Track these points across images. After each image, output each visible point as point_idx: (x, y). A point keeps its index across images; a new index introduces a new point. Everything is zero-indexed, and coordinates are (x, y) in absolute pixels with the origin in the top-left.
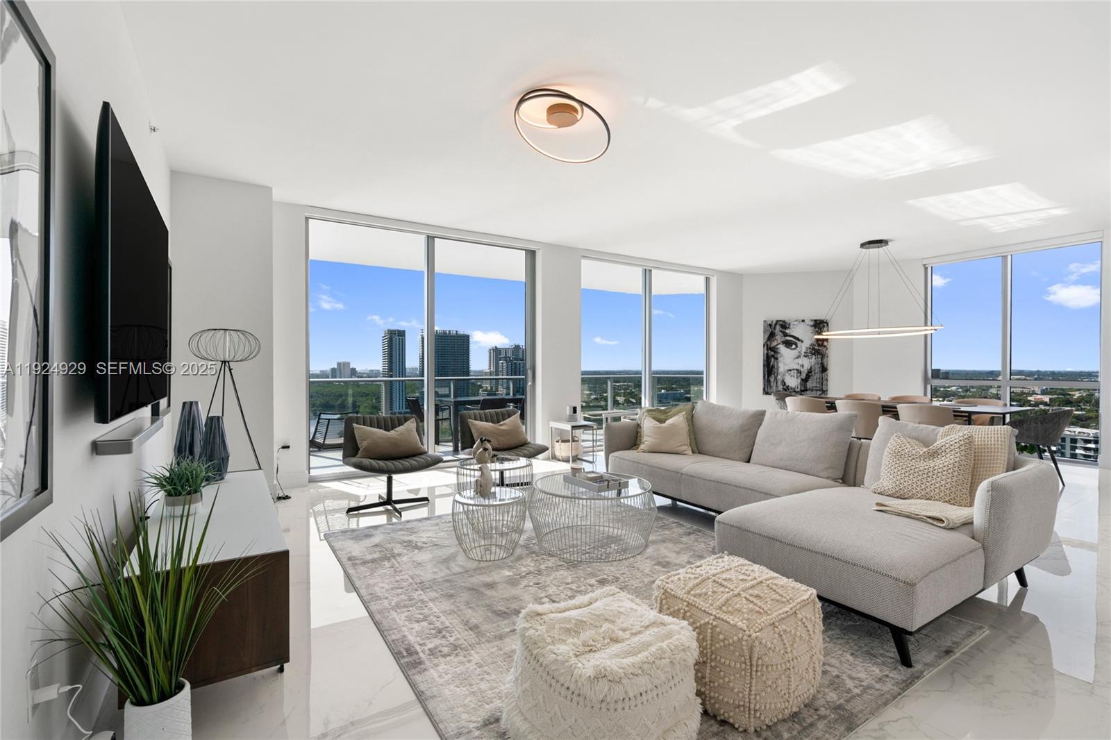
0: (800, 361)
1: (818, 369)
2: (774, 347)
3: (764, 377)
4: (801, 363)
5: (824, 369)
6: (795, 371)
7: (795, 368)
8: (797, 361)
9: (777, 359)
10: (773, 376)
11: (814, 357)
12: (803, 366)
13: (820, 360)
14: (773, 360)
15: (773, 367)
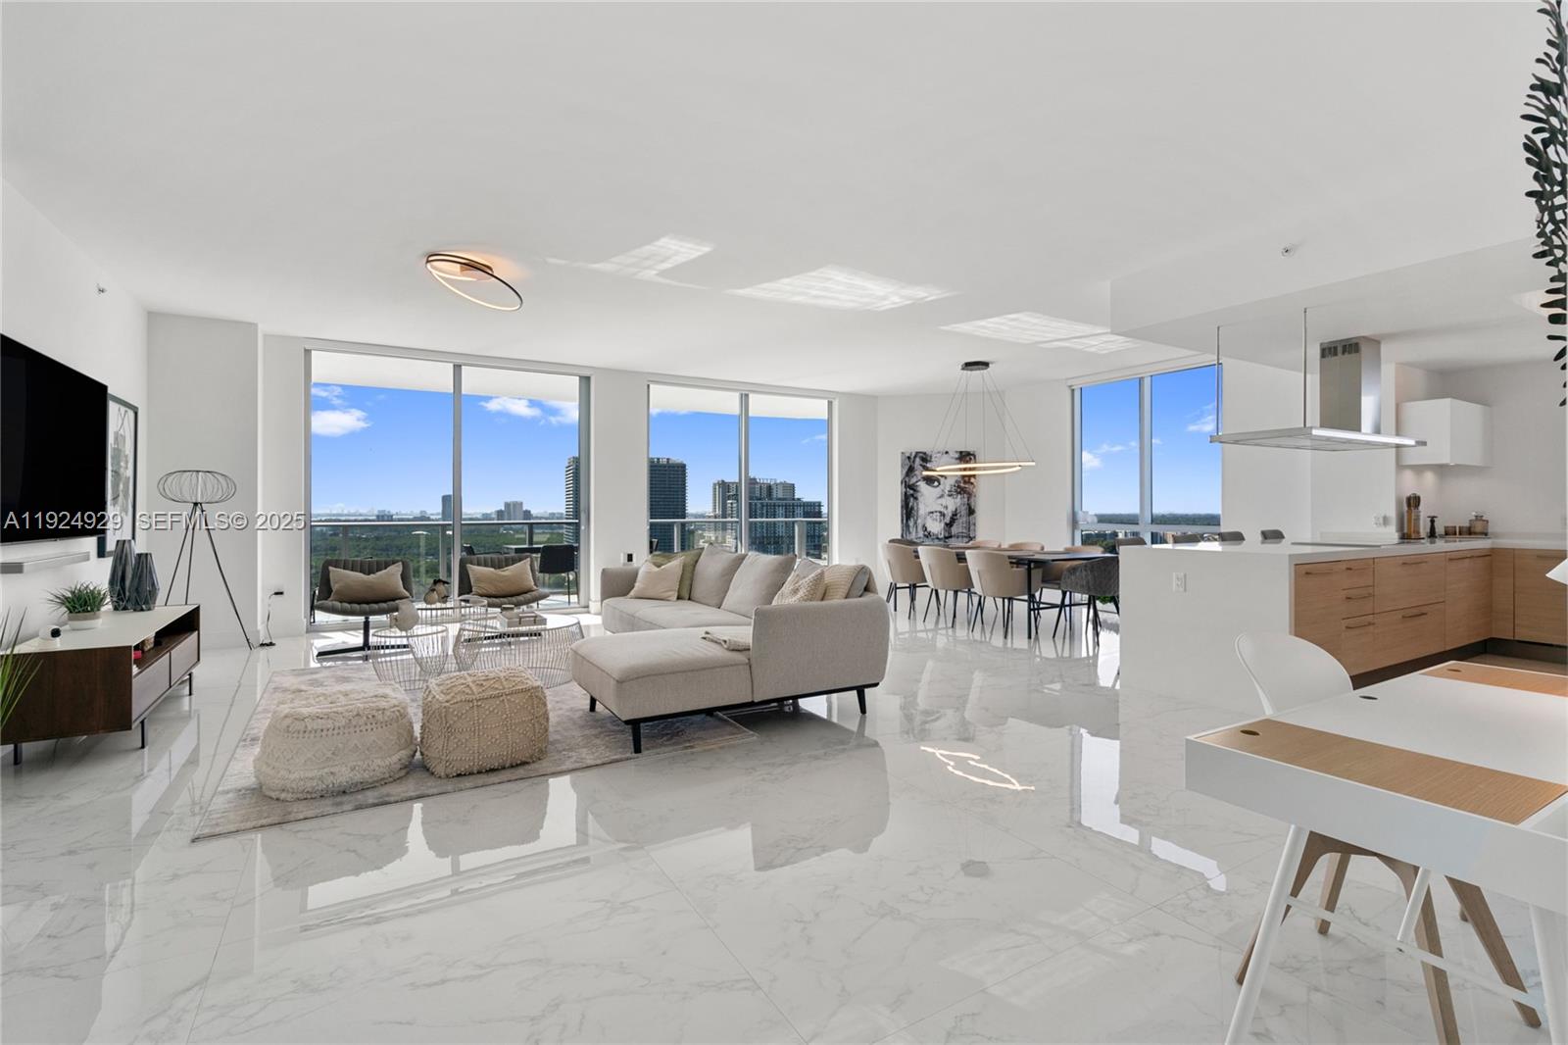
0: (943, 501)
1: (964, 511)
2: (913, 485)
3: (902, 520)
4: (944, 504)
5: (971, 512)
6: (938, 514)
7: (938, 509)
8: (940, 501)
9: (916, 499)
10: (912, 519)
11: (959, 496)
12: (946, 507)
13: (966, 500)
14: (912, 499)
15: (912, 508)
